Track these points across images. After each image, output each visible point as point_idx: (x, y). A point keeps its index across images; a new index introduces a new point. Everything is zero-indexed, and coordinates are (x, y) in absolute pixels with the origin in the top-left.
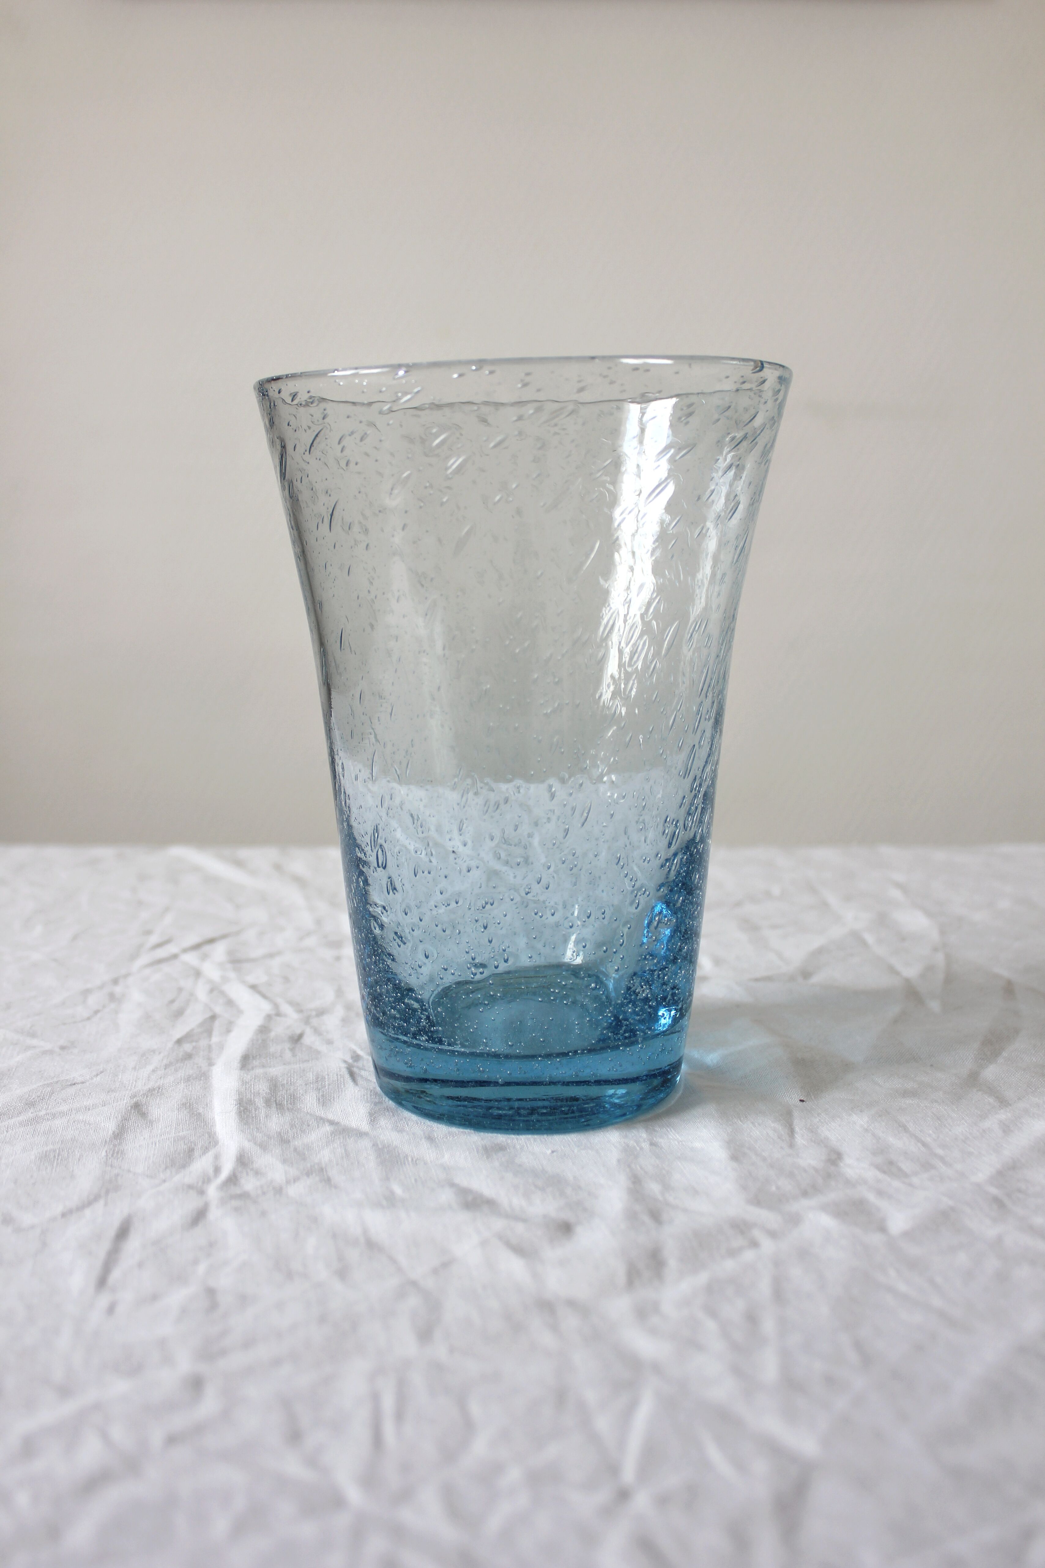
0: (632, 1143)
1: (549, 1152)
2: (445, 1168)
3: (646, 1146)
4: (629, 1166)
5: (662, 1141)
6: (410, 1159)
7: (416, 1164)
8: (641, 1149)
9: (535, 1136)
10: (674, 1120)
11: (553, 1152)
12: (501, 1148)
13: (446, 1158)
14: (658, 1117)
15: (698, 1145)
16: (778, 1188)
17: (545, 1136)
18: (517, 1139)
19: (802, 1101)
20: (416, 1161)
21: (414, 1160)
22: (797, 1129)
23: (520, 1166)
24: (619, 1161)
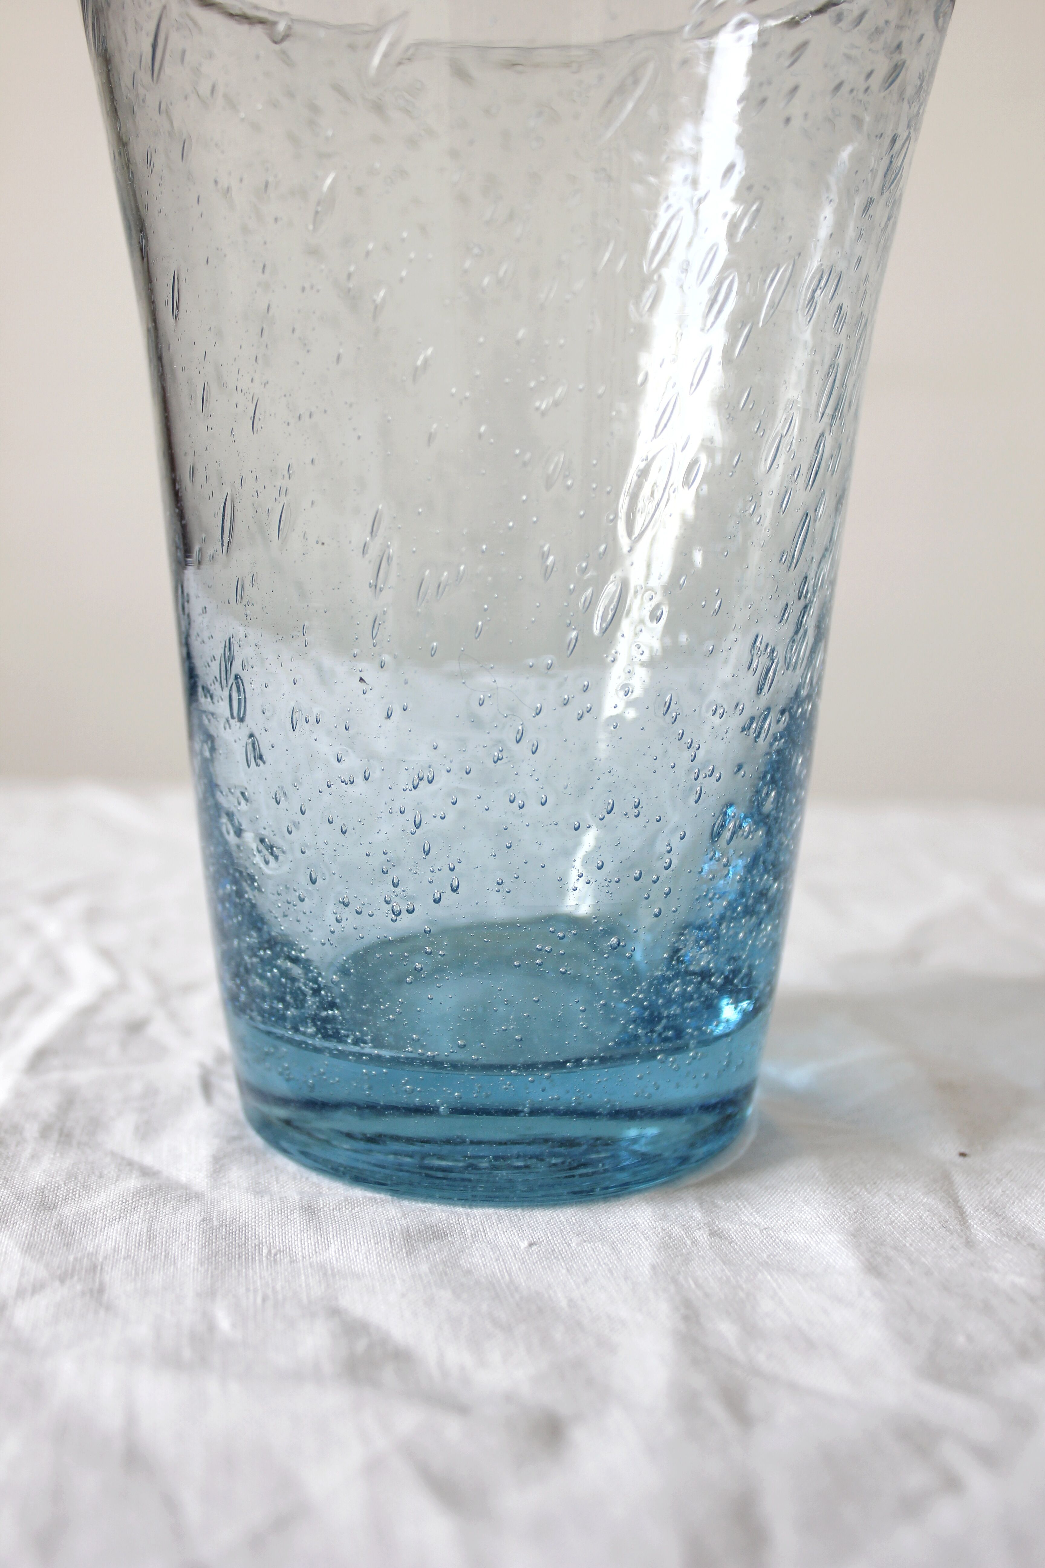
0: (677, 1231)
1: (524, 1244)
2: (326, 1272)
3: (702, 1236)
4: (675, 1281)
5: (731, 1228)
6: (265, 1251)
7: (275, 1260)
8: (695, 1242)
9: (502, 1212)
10: (747, 1185)
11: (531, 1245)
12: (437, 1234)
13: (332, 1253)
14: (718, 1179)
15: (799, 1237)
16: (970, 1338)
17: (519, 1211)
18: (468, 1215)
19: (963, 1155)
20: (275, 1255)
21: (273, 1252)
22: (969, 1210)
23: (469, 1272)
24: (654, 1268)
